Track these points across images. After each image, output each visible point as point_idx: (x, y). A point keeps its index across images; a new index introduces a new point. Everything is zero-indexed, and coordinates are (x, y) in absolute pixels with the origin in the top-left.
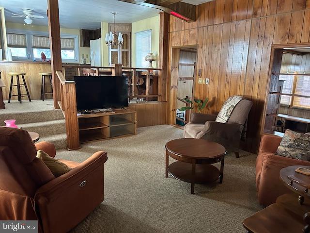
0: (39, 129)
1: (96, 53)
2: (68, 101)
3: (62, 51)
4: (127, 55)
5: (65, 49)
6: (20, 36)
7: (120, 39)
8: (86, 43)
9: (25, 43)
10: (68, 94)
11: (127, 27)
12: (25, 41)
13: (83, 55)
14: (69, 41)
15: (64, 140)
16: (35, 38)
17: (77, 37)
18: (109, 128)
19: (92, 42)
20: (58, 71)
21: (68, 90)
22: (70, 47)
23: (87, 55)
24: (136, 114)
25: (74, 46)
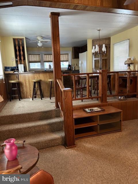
0: (44, 127)
1: (83, 62)
2: (66, 106)
3: (61, 62)
4: (106, 62)
5: (63, 61)
6: (37, 55)
7: (104, 49)
8: (76, 56)
9: (40, 59)
10: (66, 100)
11: (106, 40)
12: (40, 58)
13: (74, 64)
14: (66, 56)
15: (62, 137)
16: (45, 56)
17: (70, 52)
18: (99, 126)
19: (80, 54)
20: (58, 79)
21: (66, 96)
22: (66, 60)
23: (77, 64)
24: (121, 112)
25: (68, 59)
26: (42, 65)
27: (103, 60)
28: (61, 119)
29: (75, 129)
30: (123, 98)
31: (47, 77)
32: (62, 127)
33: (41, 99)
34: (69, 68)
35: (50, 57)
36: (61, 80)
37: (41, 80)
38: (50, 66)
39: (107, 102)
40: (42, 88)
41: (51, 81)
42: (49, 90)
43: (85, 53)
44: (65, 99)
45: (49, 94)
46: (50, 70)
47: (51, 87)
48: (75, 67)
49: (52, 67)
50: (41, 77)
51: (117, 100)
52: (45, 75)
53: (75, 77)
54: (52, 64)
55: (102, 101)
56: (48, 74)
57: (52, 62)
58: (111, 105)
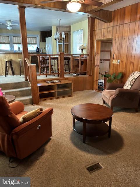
1: (49, 45)
3: (28, 45)
4: (68, 46)
6: (6, 37)
7: (63, 36)
8: (43, 40)
9: (9, 41)
11: (67, 28)
13: (42, 47)
14: (34, 39)
15: (30, 99)
16: (14, 38)
17: (38, 36)
18: (56, 92)
19: (47, 39)
20: (26, 58)
21: (32, 70)
22: (34, 43)
23: (44, 47)
24: (72, 83)
25: (37, 42)
26: (12, 47)
27: (65, 44)
28: (30, 88)
29: (40, 94)
30: (76, 75)
31: (17, 57)
32: (30, 93)
33: (12, 76)
34: (38, 51)
35: (19, 39)
36: (29, 59)
37: (12, 60)
38: (19, 48)
39: (64, 77)
40: (13, 67)
41: (21, 61)
42: (19, 68)
43: (50, 38)
44: (31, 71)
45: (19, 72)
46: (19, 52)
47: (21, 66)
48: (42, 50)
49: (21, 49)
50: (12, 57)
51: (72, 76)
52: (15, 55)
53: (39, 57)
54: (21, 46)
55: (61, 76)
56: (17, 55)
57: (20, 44)
58: (67, 79)
